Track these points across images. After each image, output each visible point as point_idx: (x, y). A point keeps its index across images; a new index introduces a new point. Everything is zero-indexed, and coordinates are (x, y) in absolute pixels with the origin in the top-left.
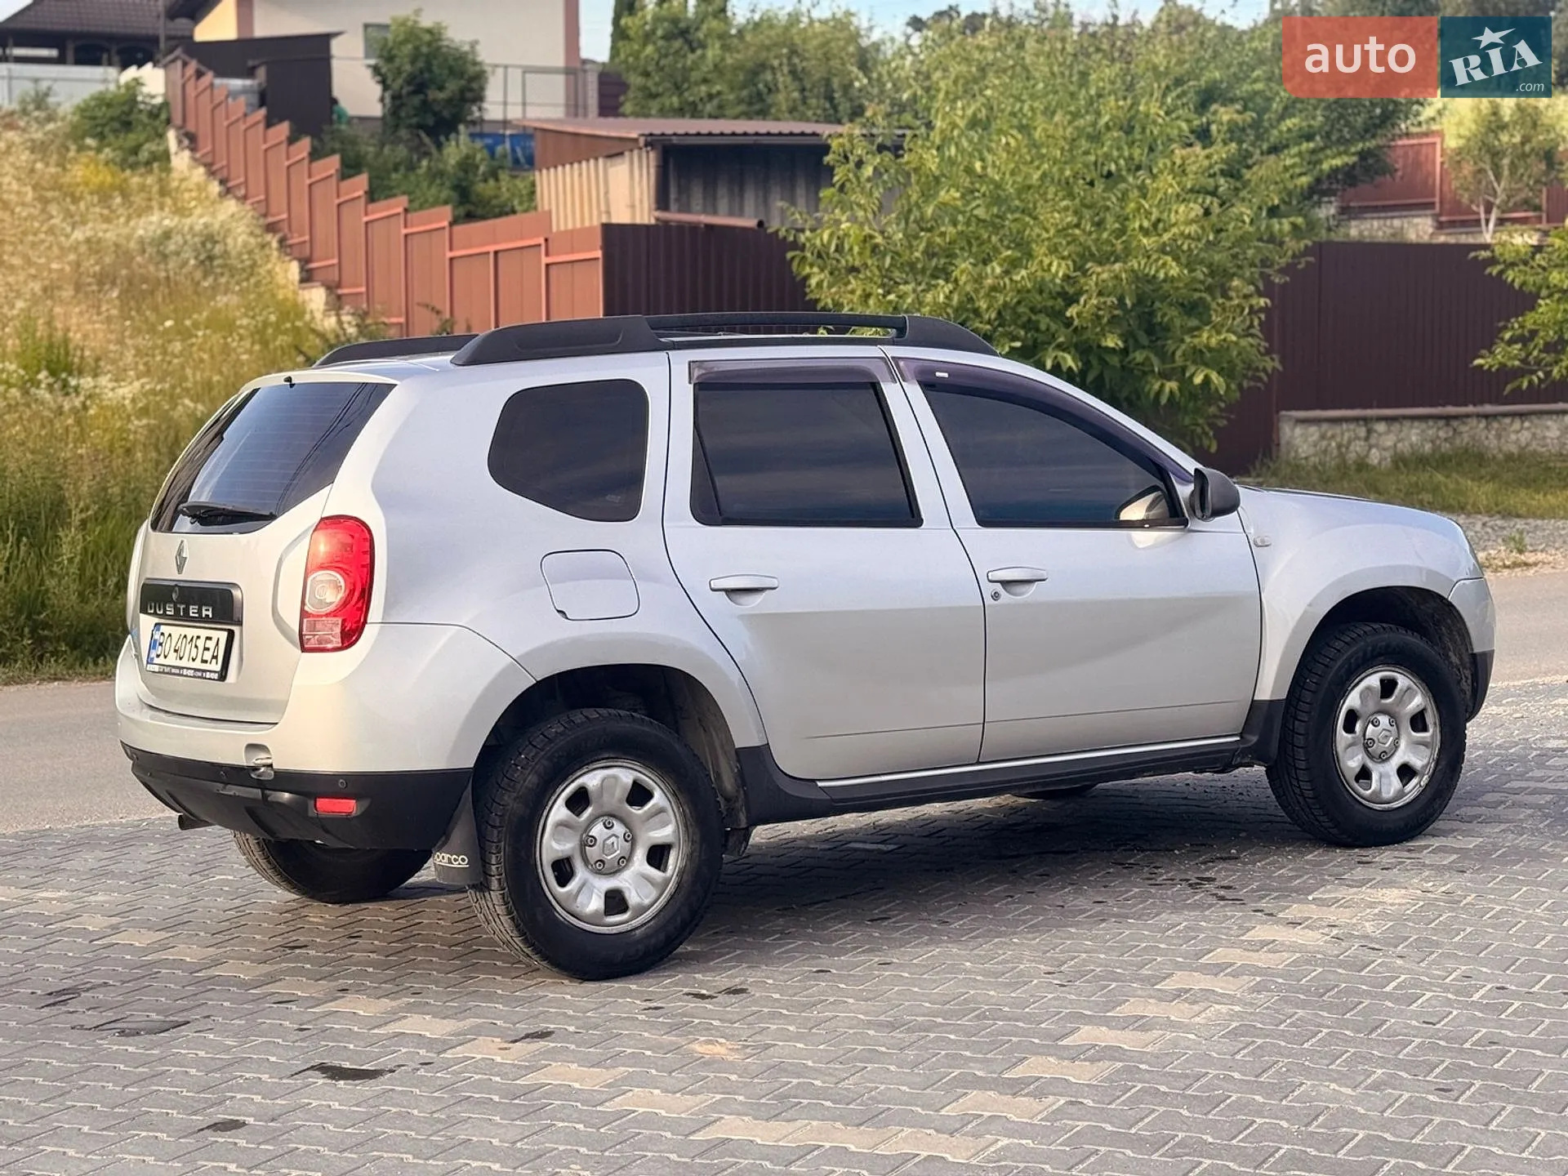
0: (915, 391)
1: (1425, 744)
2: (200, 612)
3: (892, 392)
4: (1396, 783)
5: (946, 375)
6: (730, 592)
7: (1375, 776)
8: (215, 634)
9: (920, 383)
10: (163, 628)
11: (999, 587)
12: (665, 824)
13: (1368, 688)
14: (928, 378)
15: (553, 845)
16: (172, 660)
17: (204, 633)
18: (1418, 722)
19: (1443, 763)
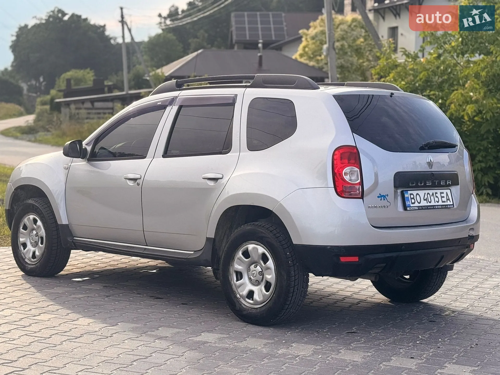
2: (446, 183)
8: (445, 191)
10: (409, 192)
16: (424, 203)
17: (439, 191)
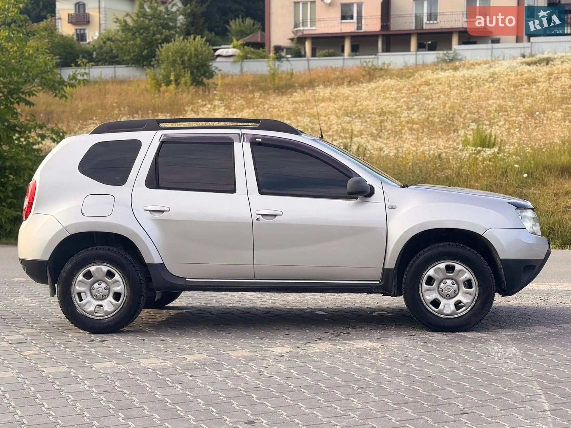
0: (247, 146)
1: (470, 294)
3: (237, 146)
4: (453, 308)
5: (260, 140)
6: (151, 211)
7: (442, 304)
9: (250, 143)
11: (260, 217)
12: (118, 286)
13: (439, 268)
14: (254, 141)
15: (78, 288)
18: (468, 284)
19: (479, 302)
